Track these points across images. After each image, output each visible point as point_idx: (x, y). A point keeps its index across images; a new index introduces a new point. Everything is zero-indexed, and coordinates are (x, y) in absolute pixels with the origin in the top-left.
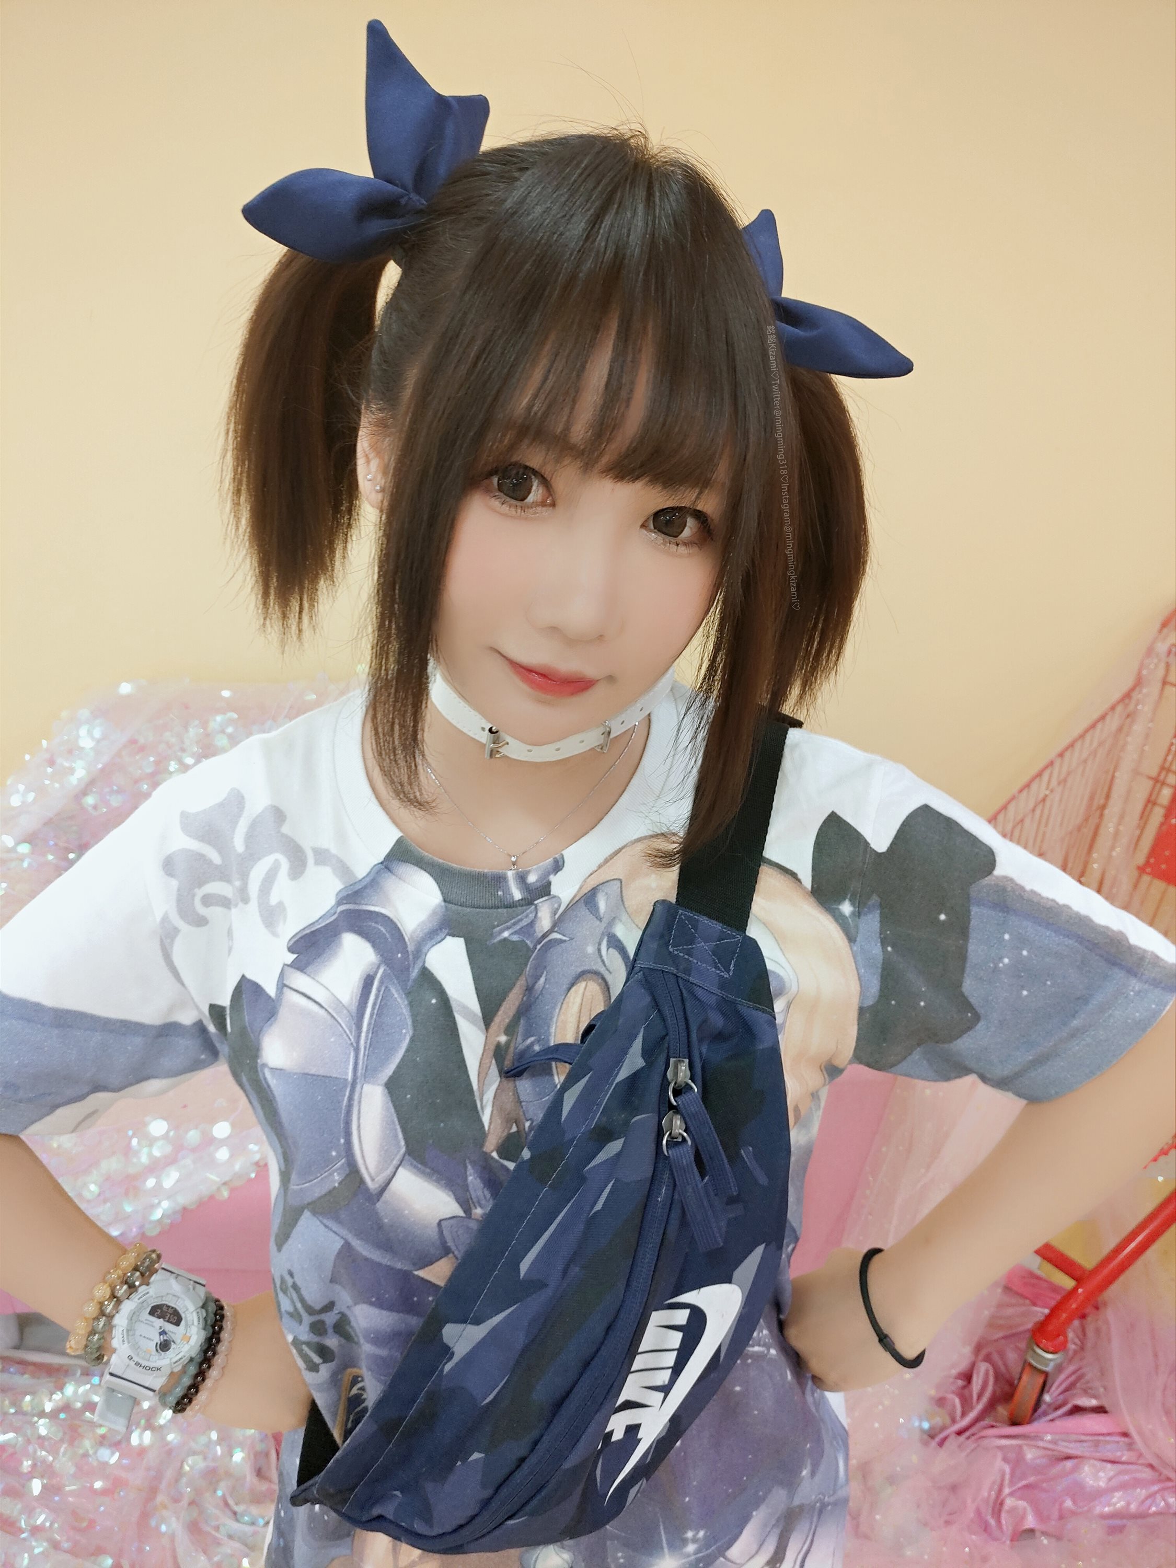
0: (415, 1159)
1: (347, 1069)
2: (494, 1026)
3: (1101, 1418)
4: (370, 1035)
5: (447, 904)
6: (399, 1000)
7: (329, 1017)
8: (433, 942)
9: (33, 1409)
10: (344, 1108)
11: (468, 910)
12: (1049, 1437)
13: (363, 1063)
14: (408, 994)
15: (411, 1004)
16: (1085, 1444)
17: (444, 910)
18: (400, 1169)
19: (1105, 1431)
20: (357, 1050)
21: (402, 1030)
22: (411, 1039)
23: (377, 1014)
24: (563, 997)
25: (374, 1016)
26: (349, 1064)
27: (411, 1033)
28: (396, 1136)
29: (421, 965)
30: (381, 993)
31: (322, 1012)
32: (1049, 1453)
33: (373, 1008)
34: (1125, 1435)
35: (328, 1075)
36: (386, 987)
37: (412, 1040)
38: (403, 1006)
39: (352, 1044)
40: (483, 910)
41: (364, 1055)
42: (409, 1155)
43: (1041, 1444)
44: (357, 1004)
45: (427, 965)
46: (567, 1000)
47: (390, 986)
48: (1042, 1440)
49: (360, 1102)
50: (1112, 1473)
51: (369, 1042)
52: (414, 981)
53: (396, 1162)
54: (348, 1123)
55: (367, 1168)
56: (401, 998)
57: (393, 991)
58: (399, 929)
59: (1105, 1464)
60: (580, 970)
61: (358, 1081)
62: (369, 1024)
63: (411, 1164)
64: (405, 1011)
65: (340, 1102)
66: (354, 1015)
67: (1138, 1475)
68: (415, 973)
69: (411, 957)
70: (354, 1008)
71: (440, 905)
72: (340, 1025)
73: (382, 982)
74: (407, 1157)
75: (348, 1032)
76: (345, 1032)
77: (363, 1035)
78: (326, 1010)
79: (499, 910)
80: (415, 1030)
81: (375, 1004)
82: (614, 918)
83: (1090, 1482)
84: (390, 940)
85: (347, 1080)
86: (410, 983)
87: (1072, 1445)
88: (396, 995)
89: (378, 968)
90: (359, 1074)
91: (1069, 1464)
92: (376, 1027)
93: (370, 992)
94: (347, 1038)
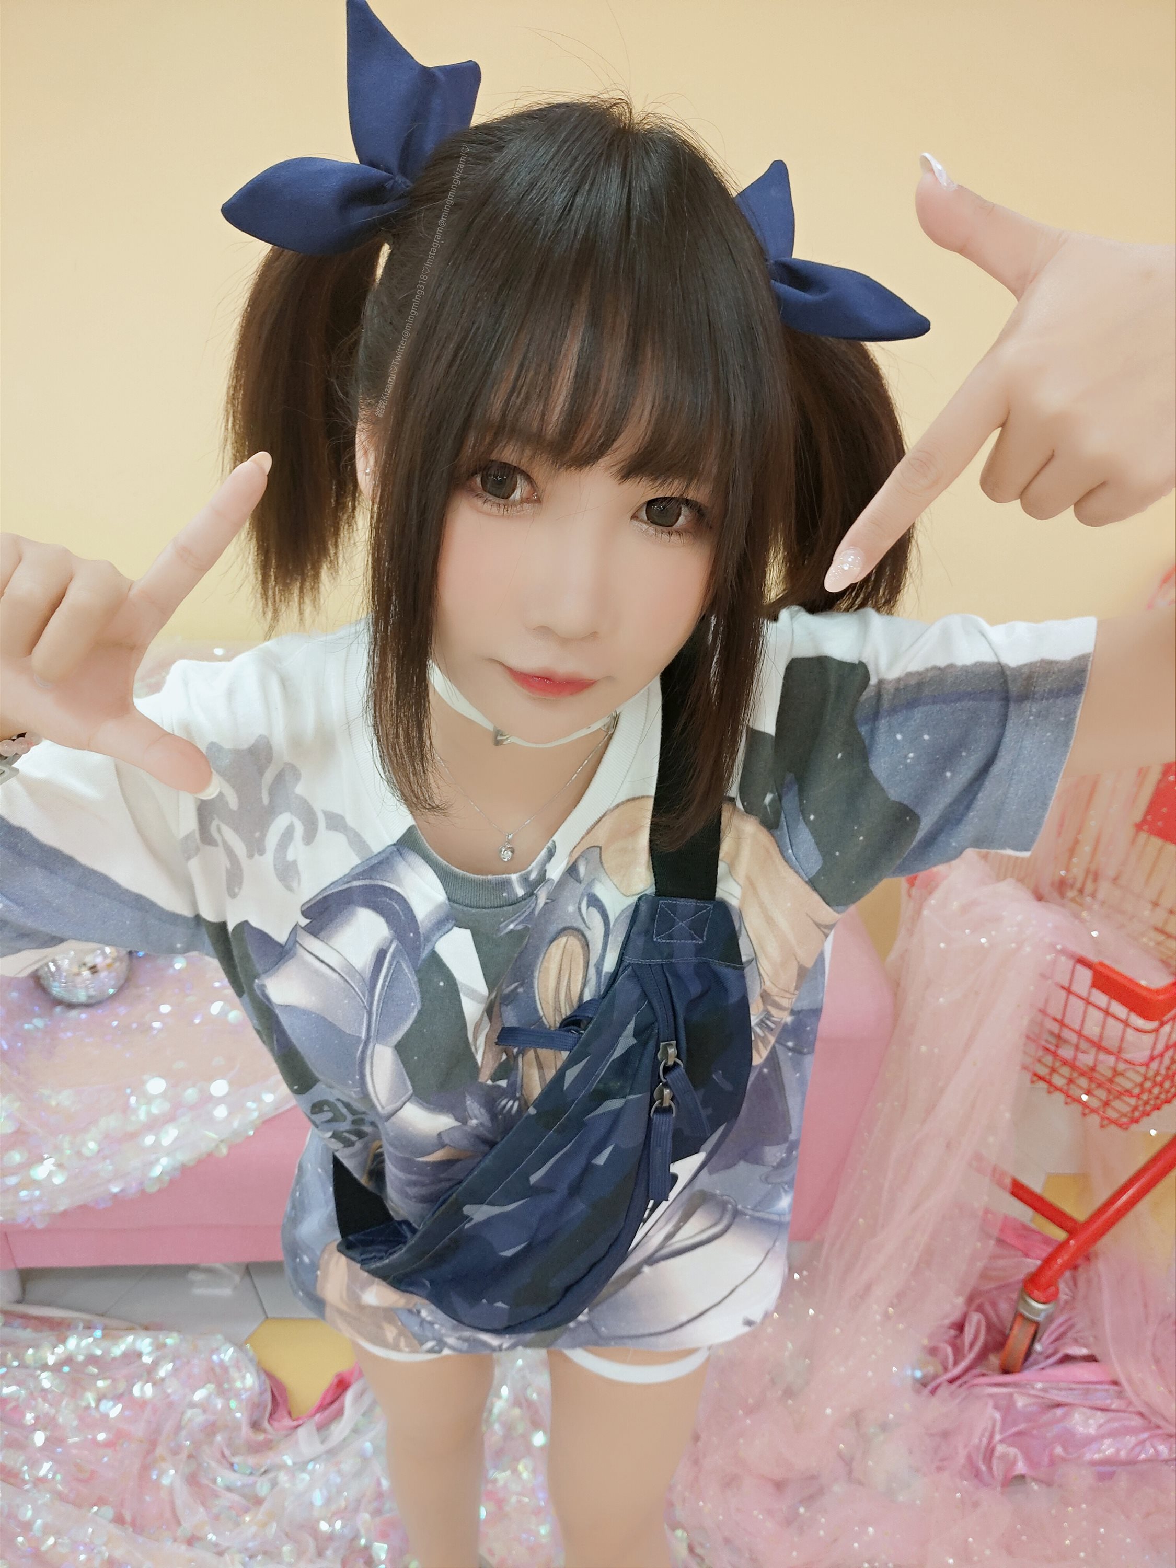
1: (360, 1028)
3: (1093, 1366)
5: (450, 901)
6: (409, 976)
7: (342, 981)
8: (442, 932)
9: (36, 1362)
10: (358, 1057)
12: (1039, 1385)
13: (376, 1025)
16: (1076, 1392)
17: (448, 906)
18: (407, 1103)
19: (1094, 1379)
20: (370, 1014)
21: (411, 1003)
22: (419, 1010)
23: (388, 985)
25: (386, 987)
26: (362, 1025)
27: (419, 1007)
28: (404, 1082)
29: (430, 950)
31: (334, 975)
32: (1040, 1401)
34: (1115, 1383)
39: (365, 1006)
40: (488, 910)
41: (376, 1018)
42: (416, 1095)
43: (1032, 1392)
44: (370, 973)
45: (436, 950)
47: (402, 963)
48: (1033, 1388)
49: (372, 1058)
51: (380, 1008)
53: (404, 1099)
54: (362, 1067)
55: (378, 1098)
59: (1094, 1412)
61: (371, 1040)
63: (417, 1102)
66: (367, 983)
67: (1127, 1423)
69: (421, 941)
70: (367, 975)
71: (444, 902)
72: (353, 988)
74: (414, 1096)
75: (360, 994)
76: (358, 996)
77: (376, 1000)
78: (341, 975)
82: (594, 879)
85: (361, 1037)
87: (1063, 1393)
89: (391, 943)
90: (372, 1035)
93: (382, 966)
94: (360, 1001)
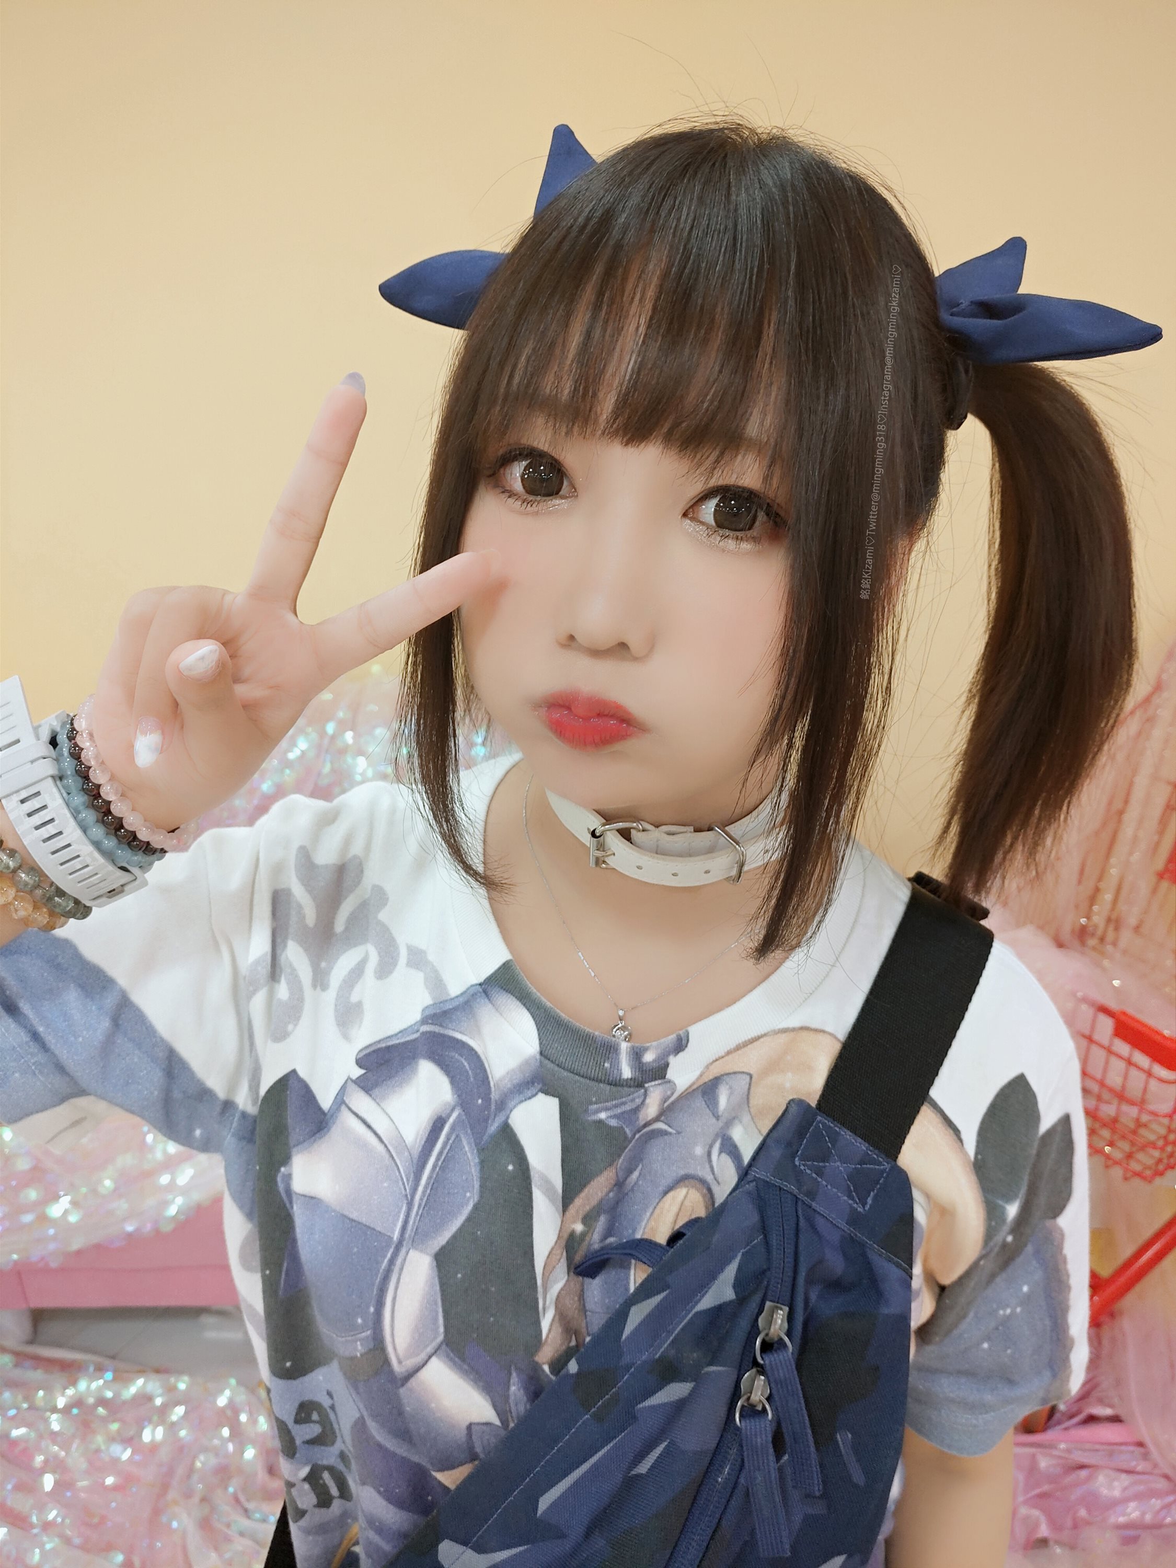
0: (452, 1351)
1: (395, 1225)
2: (572, 1209)
4: (428, 1191)
5: (543, 1058)
6: (469, 1154)
7: (387, 1156)
8: (522, 1097)
10: (381, 1271)
11: (566, 1074)
13: (414, 1222)
14: (481, 1150)
15: (482, 1163)
17: (538, 1064)
18: (434, 1360)
20: (410, 1205)
21: (466, 1192)
22: (474, 1206)
23: (441, 1167)
24: (657, 1201)
25: (438, 1169)
26: (398, 1220)
27: (476, 1198)
28: (436, 1319)
29: (503, 1119)
30: (451, 1142)
31: (380, 1148)
33: (438, 1159)
35: (372, 1226)
36: (457, 1136)
37: (476, 1207)
38: (472, 1164)
39: (406, 1195)
40: (582, 1079)
41: (417, 1213)
42: (447, 1345)
44: (420, 1149)
45: (510, 1121)
46: (661, 1204)
47: (462, 1136)
49: (401, 1269)
50: (1126, 1483)
51: (425, 1199)
52: (491, 1137)
53: (429, 1349)
54: (382, 1291)
55: (395, 1349)
56: (473, 1153)
57: (465, 1143)
58: (485, 1070)
60: (682, 1172)
61: (405, 1243)
62: (430, 1178)
63: (448, 1356)
64: (475, 1171)
65: (379, 1263)
66: (415, 1161)
68: (493, 1127)
69: (493, 1107)
70: (416, 1152)
71: (534, 1057)
72: (398, 1169)
73: (453, 1128)
74: (444, 1346)
75: (405, 1180)
76: (402, 1179)
77: (420, 1189)
78: (386, 1146)
79: (602, 1085)
80: (481, 1197)
81: (440, 1153)
82: (734, 1118)
83: (1105, 1491)
84: (472, 1079)
85: (392, 1238)
86: (485, 1138)
88: (467, 1149)
89: (453, 1110)
90: (407, 1236)
91: (1083, 1473)
92: (436, 1184)
93: (437, 1138)
94: (402, 1187)
